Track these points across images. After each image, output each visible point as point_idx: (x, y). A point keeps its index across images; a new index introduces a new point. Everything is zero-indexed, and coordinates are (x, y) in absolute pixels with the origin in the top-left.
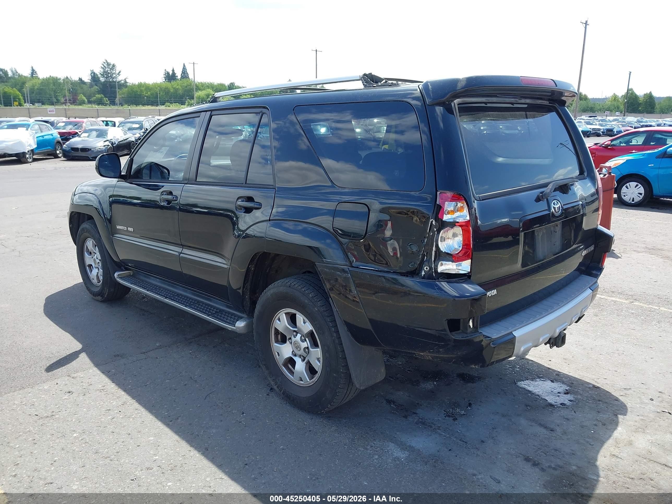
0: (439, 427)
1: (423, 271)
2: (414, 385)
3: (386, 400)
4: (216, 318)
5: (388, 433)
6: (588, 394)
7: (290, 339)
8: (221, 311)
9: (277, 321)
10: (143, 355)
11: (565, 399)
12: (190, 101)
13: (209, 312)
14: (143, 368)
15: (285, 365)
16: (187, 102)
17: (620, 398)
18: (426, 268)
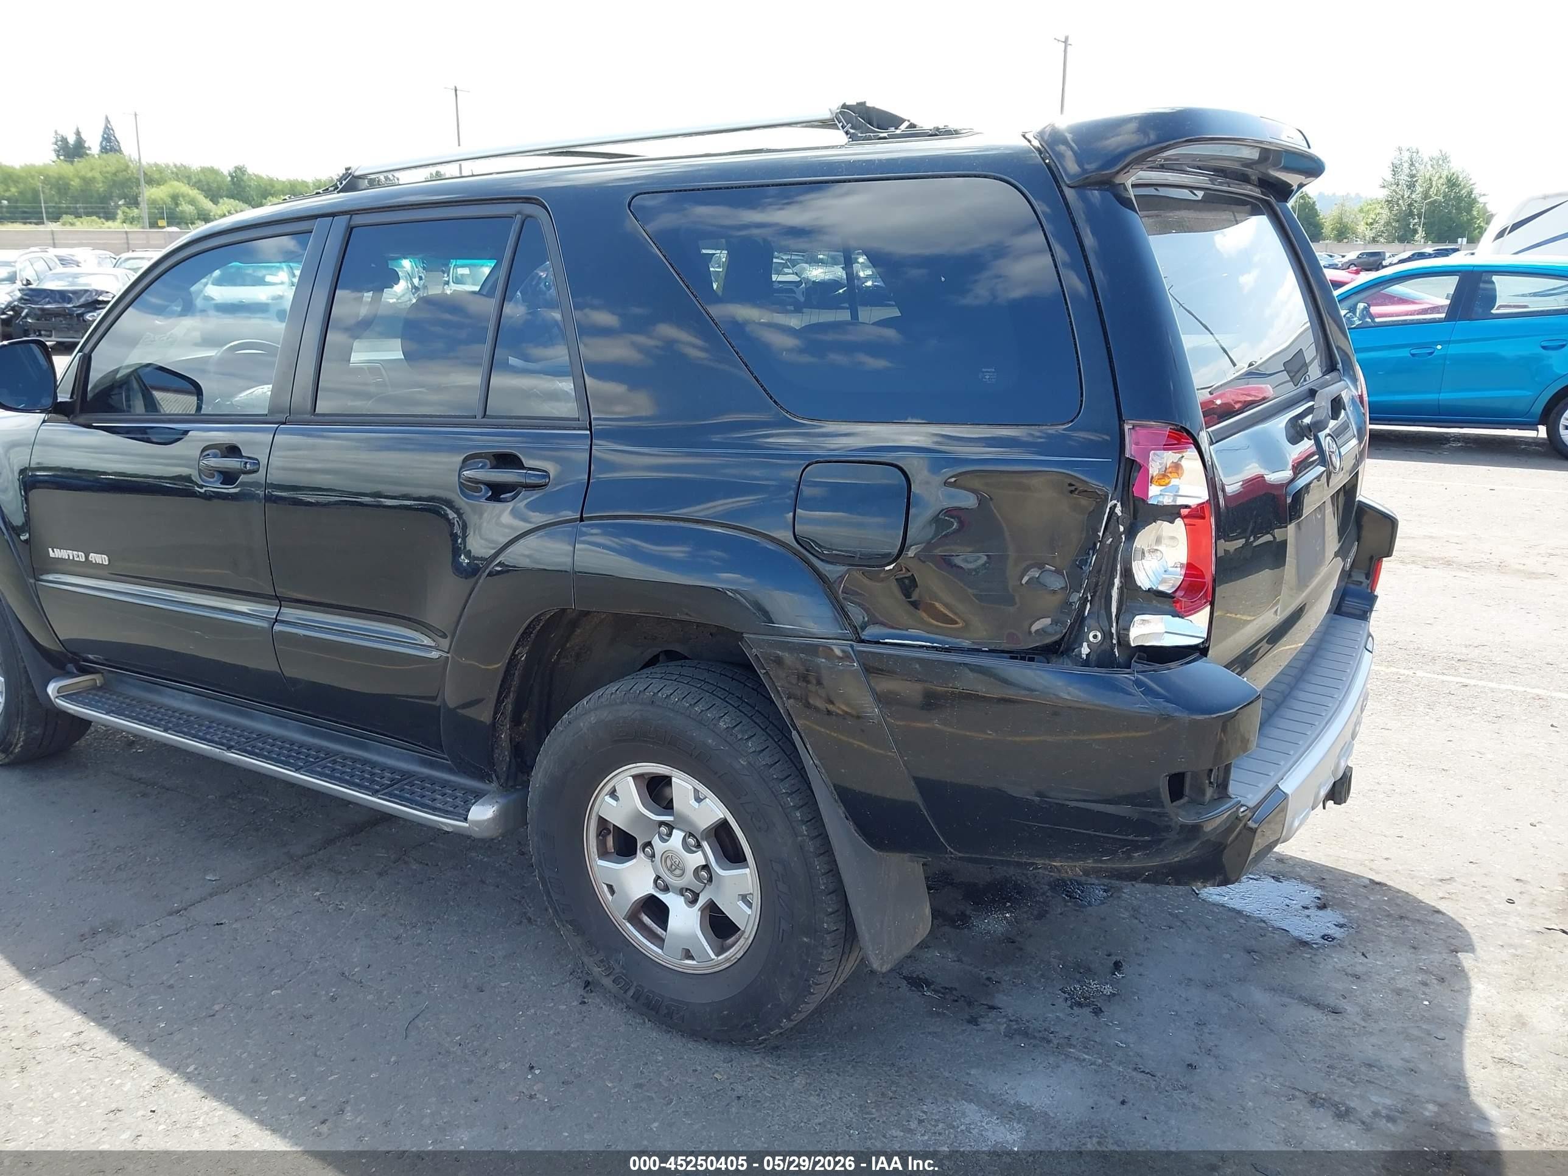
0: (1068, 1039)
1: (1085, 644)
2: (958, 927)
3: (905, 978)
4: (402, 799)
5: (947, 1074)
6: (1368, 902)
7: (649, 844)
8: (406, 775)
9: (608, 799)
10: (175, 918)
11: (1325, 922)
12: (127, 210)
13: (373, 782)
14: (188, 960)
15: (633, 917)
16: (120, 212)
17: (1442, 906)
18: (1094, 636)
